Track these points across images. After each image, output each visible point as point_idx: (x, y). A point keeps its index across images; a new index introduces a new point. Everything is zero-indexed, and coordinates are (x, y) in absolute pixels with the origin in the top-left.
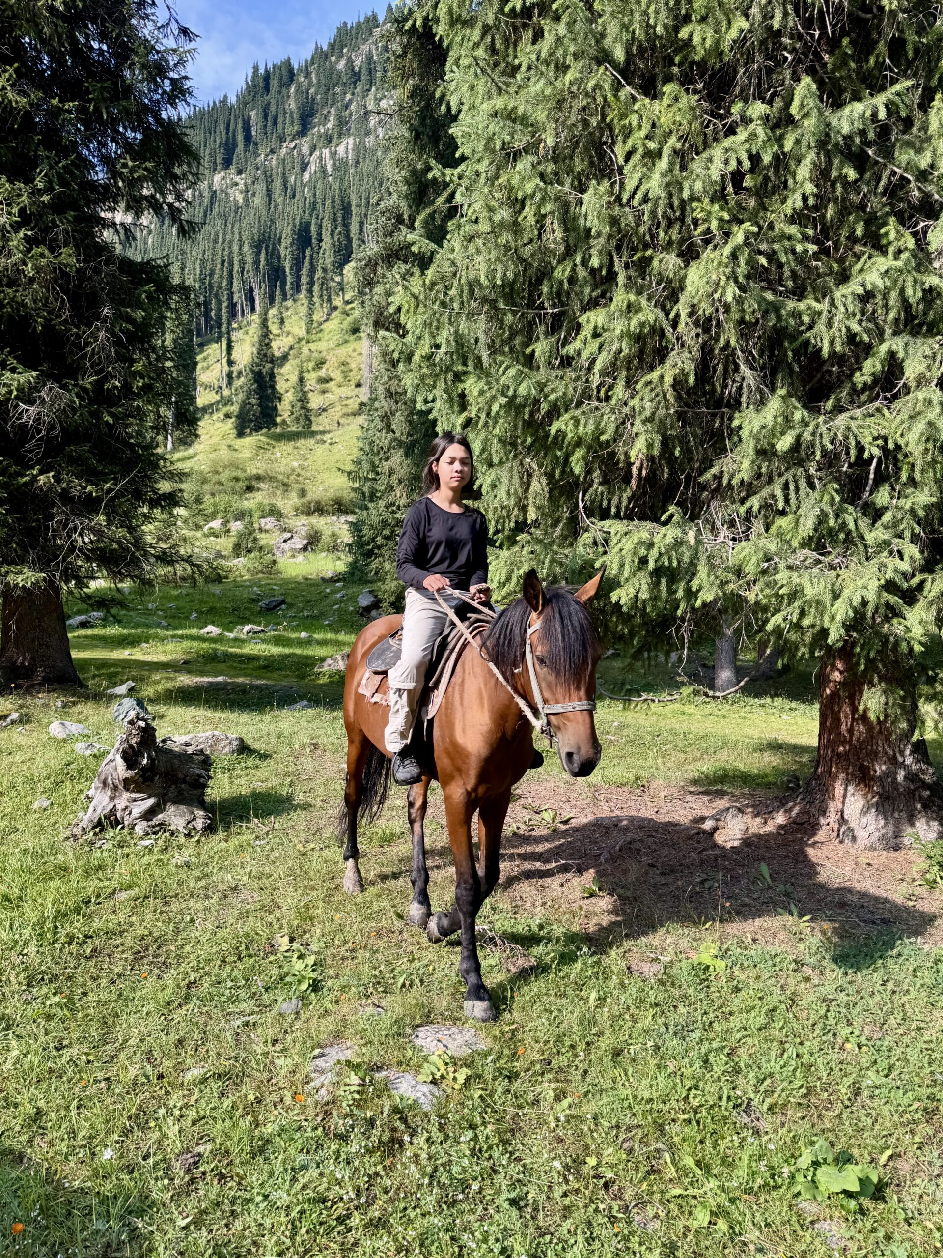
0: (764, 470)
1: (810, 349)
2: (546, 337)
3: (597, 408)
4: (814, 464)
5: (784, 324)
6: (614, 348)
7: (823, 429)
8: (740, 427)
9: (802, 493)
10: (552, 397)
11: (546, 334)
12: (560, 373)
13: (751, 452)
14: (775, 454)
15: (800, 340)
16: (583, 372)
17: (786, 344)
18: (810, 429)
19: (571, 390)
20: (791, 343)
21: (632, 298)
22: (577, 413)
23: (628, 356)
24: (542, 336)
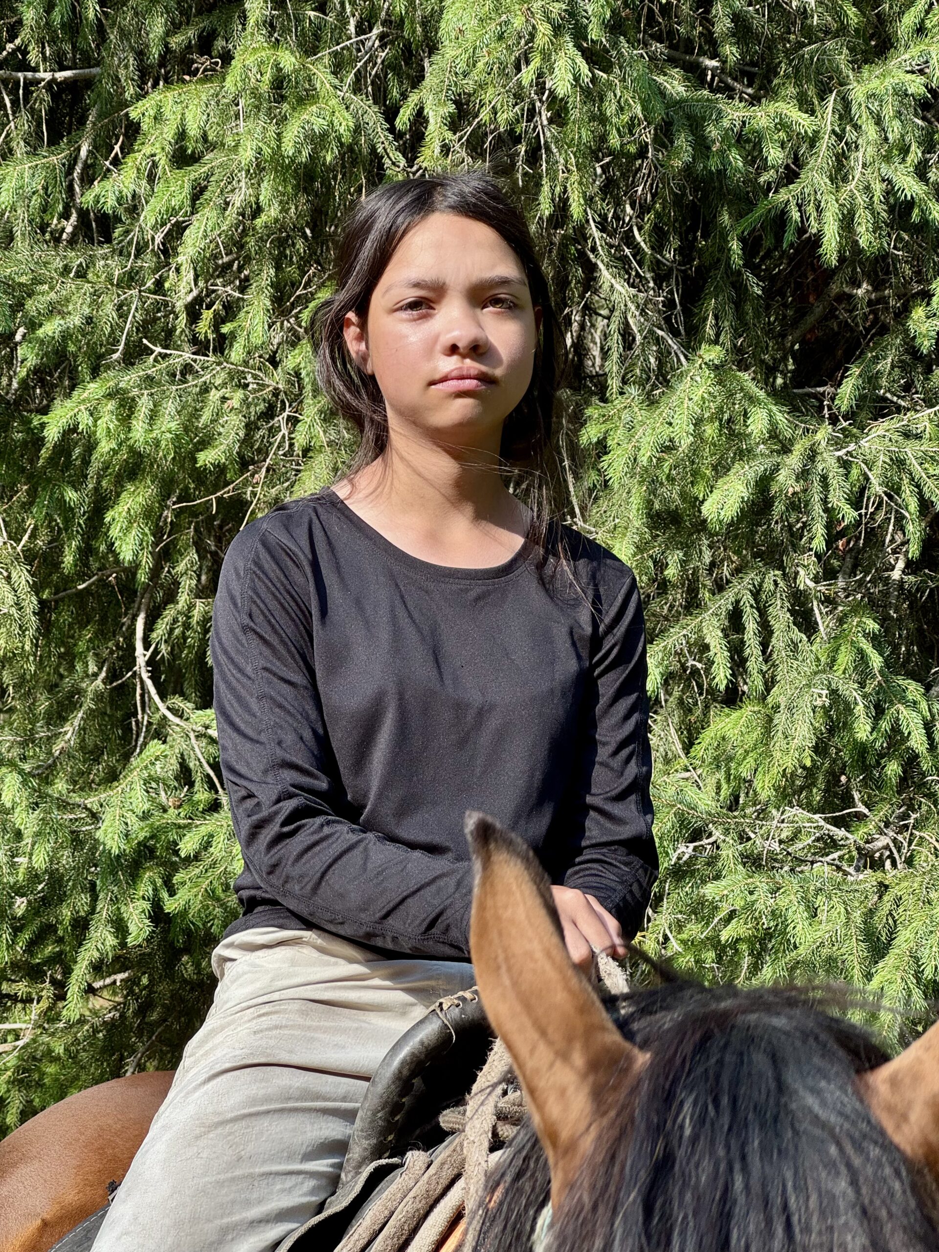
0: (672, 572)
1: (790, 236)
2: (33, 152)
3: (187, 369)
4: (809, 559)
5: (714, 164)
6: (237, 200)
7: (828, 461)
8: (602, 447)
9: (778, 642)
10: (51, 328)
11: (34, 144)
12: (76, 259)
13: (637, 520)
14: (702, 525)
15: (759, 211)
16: (148, 262)
17: (725, 218)
18: (794, 461)
19: (109, 310)
20: (738, 216)
21: (288, 60)
22: (129, 379)
23: (279, 225)
24: (20, 148)
